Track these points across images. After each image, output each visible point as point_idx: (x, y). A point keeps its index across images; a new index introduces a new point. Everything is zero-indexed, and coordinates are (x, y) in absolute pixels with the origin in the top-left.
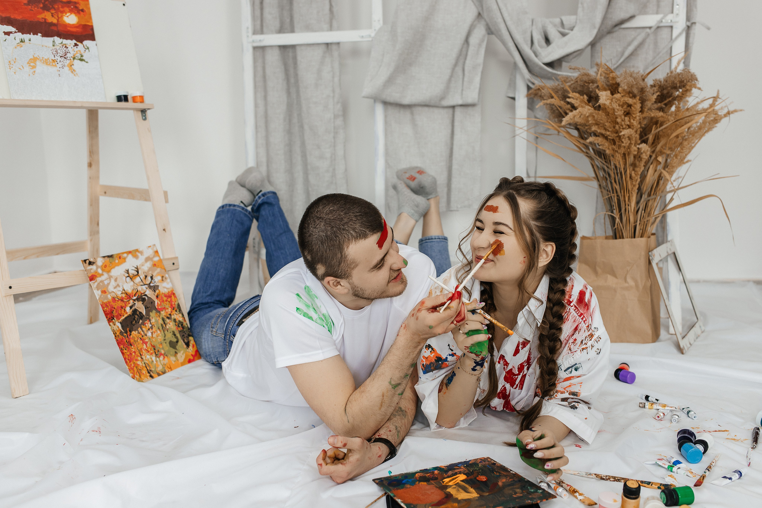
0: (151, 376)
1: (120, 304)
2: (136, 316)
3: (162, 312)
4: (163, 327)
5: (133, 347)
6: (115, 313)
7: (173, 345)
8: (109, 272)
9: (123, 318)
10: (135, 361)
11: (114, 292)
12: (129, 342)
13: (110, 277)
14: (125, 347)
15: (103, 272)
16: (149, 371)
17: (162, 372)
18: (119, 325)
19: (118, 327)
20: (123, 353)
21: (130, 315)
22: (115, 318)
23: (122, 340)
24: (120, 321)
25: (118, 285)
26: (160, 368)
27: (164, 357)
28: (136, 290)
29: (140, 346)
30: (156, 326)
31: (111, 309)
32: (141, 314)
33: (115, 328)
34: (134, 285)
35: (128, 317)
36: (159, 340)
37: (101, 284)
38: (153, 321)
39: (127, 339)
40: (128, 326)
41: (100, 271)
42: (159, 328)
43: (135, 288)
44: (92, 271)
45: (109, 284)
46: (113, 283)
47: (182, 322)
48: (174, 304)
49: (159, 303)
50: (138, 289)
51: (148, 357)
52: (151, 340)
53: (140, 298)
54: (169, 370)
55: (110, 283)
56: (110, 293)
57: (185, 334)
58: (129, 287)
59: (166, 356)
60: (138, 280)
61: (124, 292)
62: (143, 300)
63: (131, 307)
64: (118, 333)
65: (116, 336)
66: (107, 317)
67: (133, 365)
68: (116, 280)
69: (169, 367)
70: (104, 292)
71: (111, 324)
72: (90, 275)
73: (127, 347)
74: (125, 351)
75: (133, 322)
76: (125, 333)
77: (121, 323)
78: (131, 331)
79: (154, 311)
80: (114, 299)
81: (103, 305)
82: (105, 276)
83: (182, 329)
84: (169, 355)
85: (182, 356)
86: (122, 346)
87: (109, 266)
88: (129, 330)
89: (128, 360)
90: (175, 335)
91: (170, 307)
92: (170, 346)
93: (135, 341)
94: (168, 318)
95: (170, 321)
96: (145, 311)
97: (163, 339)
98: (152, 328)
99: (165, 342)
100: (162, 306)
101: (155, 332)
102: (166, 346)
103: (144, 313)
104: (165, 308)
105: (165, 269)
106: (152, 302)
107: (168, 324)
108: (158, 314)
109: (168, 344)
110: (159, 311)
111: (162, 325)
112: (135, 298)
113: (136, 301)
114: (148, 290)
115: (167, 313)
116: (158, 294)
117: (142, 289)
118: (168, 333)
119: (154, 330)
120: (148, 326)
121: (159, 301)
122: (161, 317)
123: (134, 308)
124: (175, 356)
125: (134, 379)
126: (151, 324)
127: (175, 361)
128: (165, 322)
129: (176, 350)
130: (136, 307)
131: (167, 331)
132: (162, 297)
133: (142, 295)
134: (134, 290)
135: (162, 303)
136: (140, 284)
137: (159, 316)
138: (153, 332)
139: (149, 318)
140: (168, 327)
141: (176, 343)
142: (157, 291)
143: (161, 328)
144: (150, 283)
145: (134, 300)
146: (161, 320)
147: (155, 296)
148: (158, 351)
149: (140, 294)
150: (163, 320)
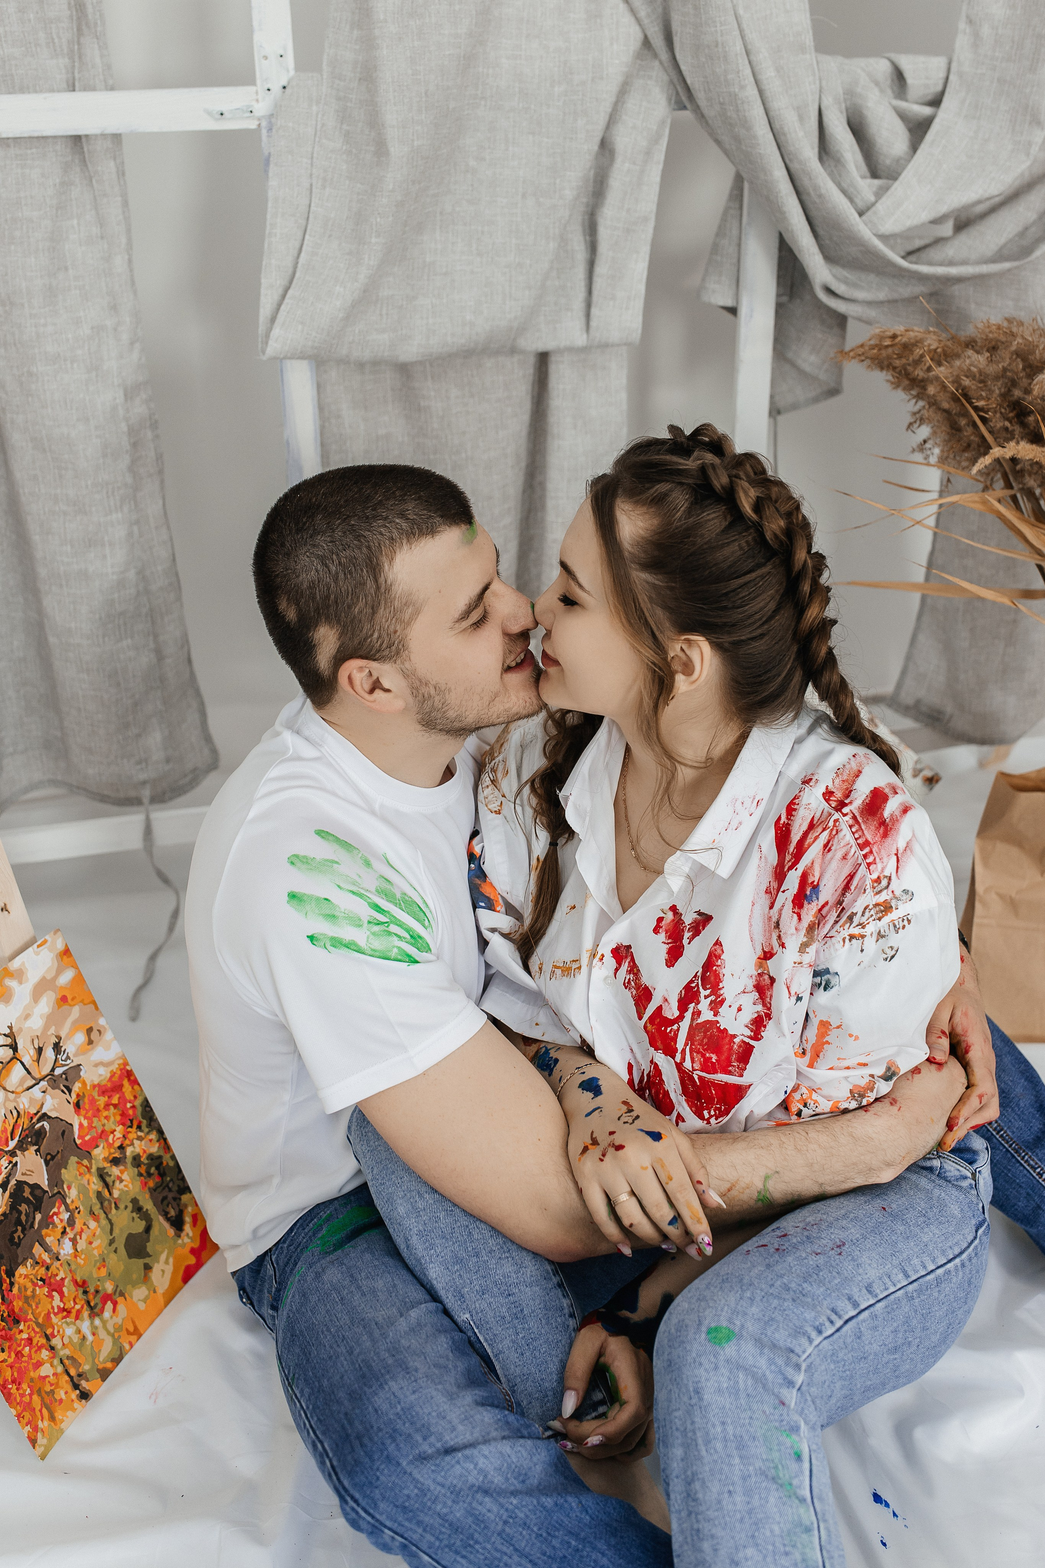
0: (85, 1395)
2: (23, 1207)
3: (96, 1152)
4: (104, 1200)
7: (138, 1245)
16: (76, 1379)
17: (113, 1360)
27: (116, 1307)
28: (15, 1113)
30: (81, 1208)
32: (37, 1192)
34: (7, 1099)
36: (95, 1253)
38: (72, 1194)
42: (92, 1213)
43: (11, 1106)
47: (160, 1157)
48: (133, 1106)
49: (86, 1123)
50: (21, 1107)
53: (27, 1136)
57: (171, 1190)
59: (121, 1294)
60: (16, 1074)
62: (38, 1137)
69: (132, 1329)
79: (76, 1161)
83: (158, 1179)
84: (129, 1287)
85: (162, 1272)
90: (140, 1210)
91: (120, 1123)
92: (130, 1255)
94: (115, 1162)
95: (122, 1172)
96: (46, 1177)
97: (106, 1242)
98: (71, 1222)
99: (114, 1246)
100: (93, 1133)
101: (82, 1230)
102: (118, 1262)
103: (45, 1184)
104: (103, 1134)
105: (94, 1003)
106: (63, 1133)
107: (117, 1182)
108: (85, 1162)
109: (122, 1251)
110: (84, 1152)
111: (99, 1195)
112: (12, 1144)
113: (18, 1152)
114: (48, 1097)
115: (110, 1145)
116: (78, 1095)
117: (32, 1100)
118: (120, 1212)
119: (78, 1226)
120: (61, 1221)
121: (85, 1118)
122: (94, 1170)
123: (13, 1182)
124: (146, 1279)
125: (33, 1442)
126: (67, 1209)
127: (145, 1301)
128: (108, 1179)
129: (147, 1260)
130: (19, 1176)
131: (117, 1207)
132: (93, 1101)
133: (34, 1120)
134: (9, 1115)
135: (95, 1120)
136: (25, 1086)
137: (89, 1169)
138: (75, 1236)
139: (59, 1193)
140: (116, 1194)
141: (145, 1236)
142: (77, 1087)
143: (97, 1209)
144: (53, 1070)
145: (13, 1153)
146: (95, 1179)
147: (71, 1107)
148: (97, 1292)
149: (27, 1122)
150: (102, 1175)
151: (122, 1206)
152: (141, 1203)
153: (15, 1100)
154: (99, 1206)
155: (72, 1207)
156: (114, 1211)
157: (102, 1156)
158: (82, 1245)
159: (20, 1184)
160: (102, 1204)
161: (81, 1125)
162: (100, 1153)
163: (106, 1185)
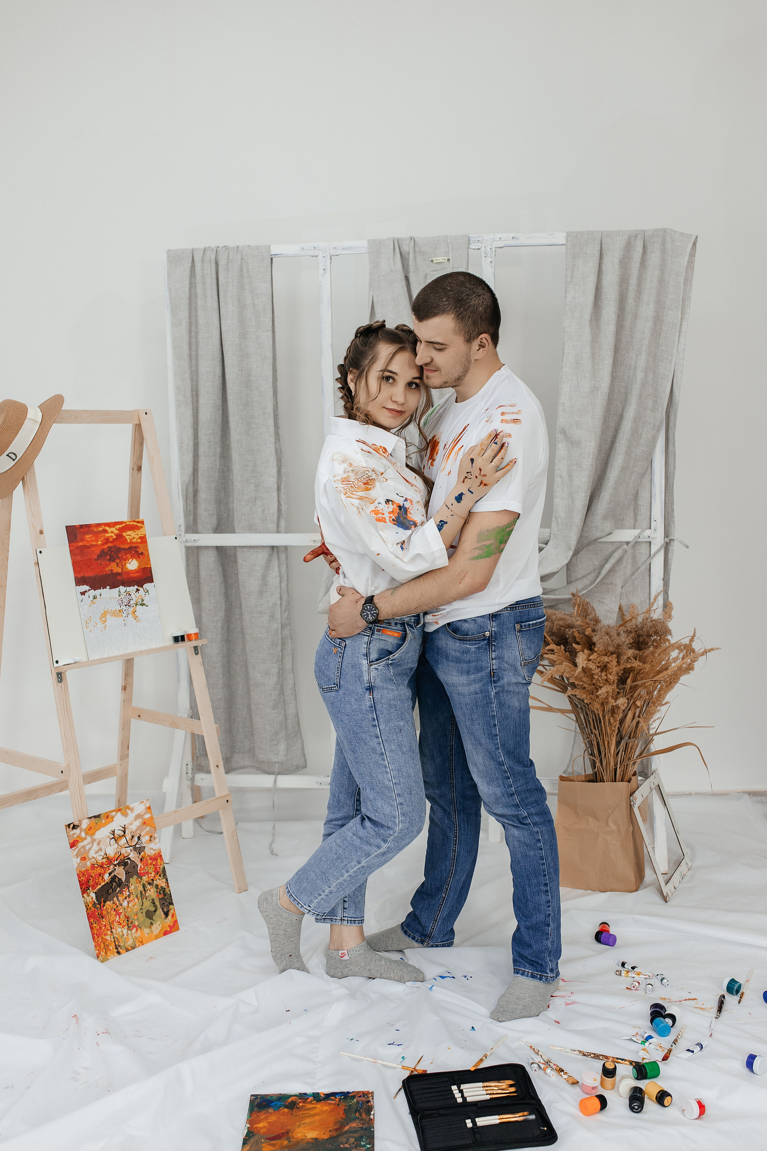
0: (119, 953)
1: (99, 870)
2: (114, 884)
3: (144, 878)
4: (142, 895)
5: (104, 920)
6: (91, 883)
7: (150, 915)
8: (94, 834)
9: (99, 887)
10: (103, 936)
11: (94, 858)
12: (101, 914)
13: (93, 840)
14: (95, 920)
15: (86, 836)
16: (117, 946)
17: (131, 947)
18: (93, 895)
19: (92, 898)
20: (92, 928)
21: (107, 883)
22: (90, 888)
23: (93, 913)
24: (95, 891)
25: (100, 850)
26: (130, 942)
27: (137, 930)
28: (119, 853)
29: (112, 918)
30: (134, 893)
31: (88, 878)
32: (120, 881)
33: (89, 899)
34: (118, 847)
35: (105, 885)
36: (135, 909)
37: (82, 850)
38: (132, 888)
39: (99, 911)
40: (103, 895)
41: (83, 835)
42: (137, 897)
44: (75, 836)
45: (90, 849)
46: (95, 847)
47: (165, 889)
48: (159, 868)
49: (142, 867)
50: (122, 852)
51: (118, 930)
52: (126, 911)
53: (122, 862)
54: (140, 944)
55: (92, 847)
56: (90, 859)
57: (166, 901)
58: (111, 850)
59: (140, 928)
60: (123, 841)
61: (105, 856)
62: (125, 864)
63: (110, 874)
64: (90, 905)
65: (87, 909)
66: (81, 888)
67: (100, 941)
68: (99, 844)
69: (141, 941)
70: (84, 859)
71: (85, 895)
72: (71, 841)
73: (97, 920)
74: (95, 925)
75: (110, 891)
76: (99, 904)
77: (96, 893)
78: (105, 902)
79: (135, 877)
80: (93, 866)
81: (80, 874)
82: (89, 839)
83: (163, 896)
84: (143, 927)
85: (157, 927)
86: (92, 920)
87: (94, 829)
88: (103, 901)
89: (97, 935)
90: (154, 903)
91: (154, 871)
92: (146, 917)
93: (108, 913)
94: (150, 884)
95: (151, 888)
96: (125, 878)
97: (139, 908)
98: (129, 896)
99: (142, 911)
100: (144, 871)
101: (132, 900)
102: (142, 917)
103: (123, 880)
104: (148, 873)
105: (155, 828)
106: (134, 867)
107: (149, 891)
108: (139, 879)
109: (144, 913)
110: (140, 876)
111: (141, 892)
112: (116, 862)
113: (117, 866)
114: (132, 853)
115: (149, 878)
116: (142, 857)
117: (126, 851)
118: (147, 901)
119: (131, 899)
120: (126, 894)
121: (143, 865)
122: (142, 883)
123: (113, 874)
124: (150, 927)
125: (98, 957)
126: (129, 892)
127: (148, 934)
128: (145, 888)
129: (152, 921)
130: (115, 873)
131: (146, 899)
132: (147, 860)
133: (125, 858)
134: (117, 853)
135: (146, 867)
136: (125, 846)
137: (140, 882)
138: (129, 901)
139: (127, 885)
140: (147, 894)
141: (154, 913)
142: (142, 853)
143: (139, 896)
144: (136, 845)
145: (115, 865)
146: (141, 886)
147: (139, 860)
148: (132, 923)
149: (123, 858)
150: (144, 886)
151: (148, 900)
152: (155, 901)
153: (120, 849)
154: (140, 895)
155: (130, 891)
156: (145, 899)
157: (146, 880)
158: (131, 905)
159: (115, 876)
160: (141, 895)
161: (141, 867)
162: (145, 878)
163: (145, 890)
